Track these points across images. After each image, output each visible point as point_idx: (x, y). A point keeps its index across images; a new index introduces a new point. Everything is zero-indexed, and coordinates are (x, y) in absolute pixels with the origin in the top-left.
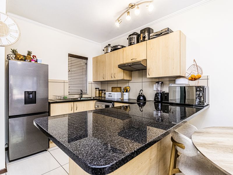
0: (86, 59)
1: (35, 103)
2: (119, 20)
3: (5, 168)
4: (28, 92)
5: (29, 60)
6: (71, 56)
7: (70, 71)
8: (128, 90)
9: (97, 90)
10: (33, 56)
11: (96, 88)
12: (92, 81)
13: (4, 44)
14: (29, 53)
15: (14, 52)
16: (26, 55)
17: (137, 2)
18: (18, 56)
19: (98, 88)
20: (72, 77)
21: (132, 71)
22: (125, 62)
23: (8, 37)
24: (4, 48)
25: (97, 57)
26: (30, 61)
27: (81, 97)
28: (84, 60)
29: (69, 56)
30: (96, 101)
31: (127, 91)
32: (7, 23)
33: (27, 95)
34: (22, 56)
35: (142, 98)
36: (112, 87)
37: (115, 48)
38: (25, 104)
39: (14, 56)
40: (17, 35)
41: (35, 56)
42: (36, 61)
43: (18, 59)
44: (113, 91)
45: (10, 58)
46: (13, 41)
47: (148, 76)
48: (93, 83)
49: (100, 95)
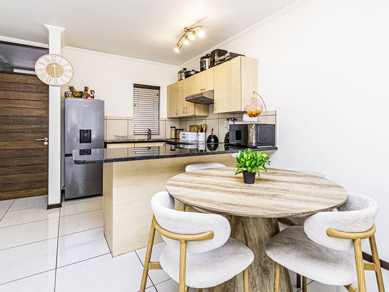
0: (158, 88)
1: (90, 142)
2: (179, 44)
3: (59, 202)
4: (83, 130)
5: (85, 97)
6: (136, 86)
7: (136, 105)
8: (204, 129)
9: (173, 129)
10: (91, 91)
11: (171, 127)
12: (166, 117)
13: (59, 84)
14: (86, 89)
15: (71, 88)
16: (83, 91)
17: (193, 26)
18: (74, 93)
19: (175, 127)
20: (139, 113)
21: (209, 104)
22: (192, 94)
23: (63, 77)
24: (60, 87)
25: (171, 86)
26: (87, 98)
27: (150, 138)
28: (155, 91)
29: (134, 87)
30: (164, 143)
31: (202, 131)
32: (62, 64)
33: (82, 134)
34: (78, 93)
35: (213, 140)
36: (190, 126)
37: (188, 75)
38: (80, 143)
39: (71, 93)
40: (70, 74)
41: (93, 91)
42: (93, 97)
43: (75, 97)
44: (191, 131)
45: (67, 95)
46: (67, 80)
47: (215, 112)
48: (167, 120)
49: (177, 136)
